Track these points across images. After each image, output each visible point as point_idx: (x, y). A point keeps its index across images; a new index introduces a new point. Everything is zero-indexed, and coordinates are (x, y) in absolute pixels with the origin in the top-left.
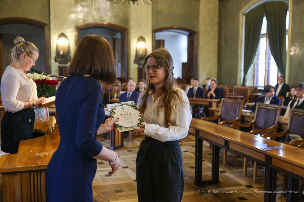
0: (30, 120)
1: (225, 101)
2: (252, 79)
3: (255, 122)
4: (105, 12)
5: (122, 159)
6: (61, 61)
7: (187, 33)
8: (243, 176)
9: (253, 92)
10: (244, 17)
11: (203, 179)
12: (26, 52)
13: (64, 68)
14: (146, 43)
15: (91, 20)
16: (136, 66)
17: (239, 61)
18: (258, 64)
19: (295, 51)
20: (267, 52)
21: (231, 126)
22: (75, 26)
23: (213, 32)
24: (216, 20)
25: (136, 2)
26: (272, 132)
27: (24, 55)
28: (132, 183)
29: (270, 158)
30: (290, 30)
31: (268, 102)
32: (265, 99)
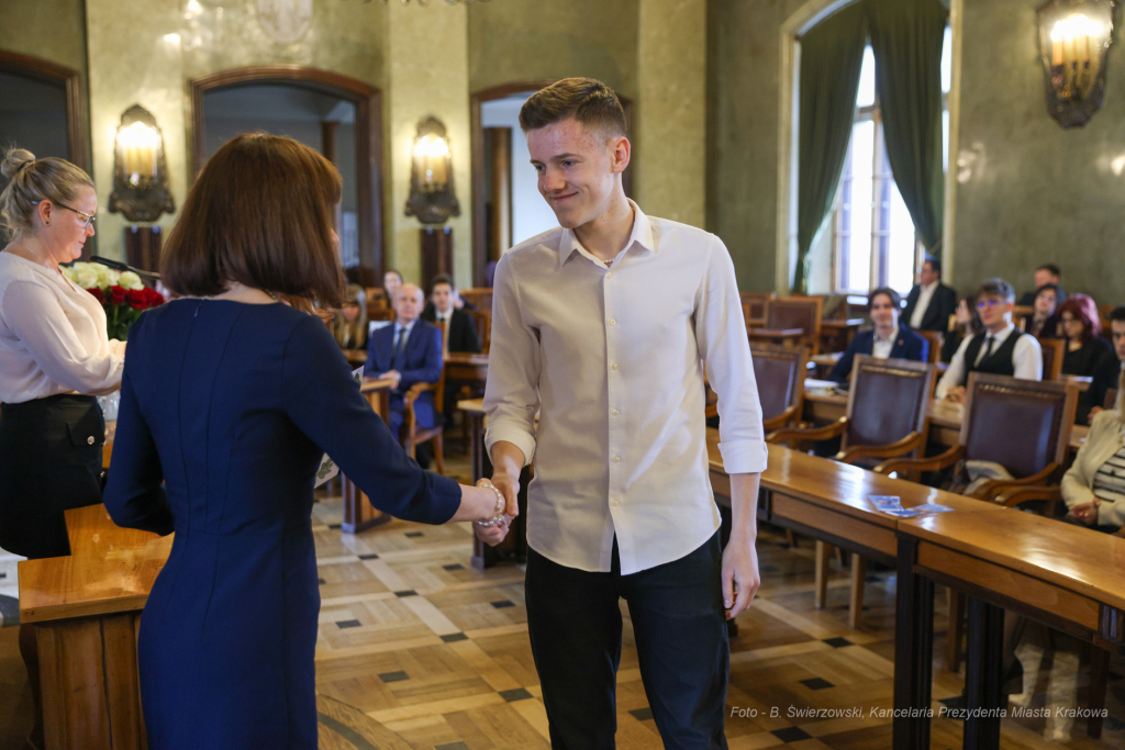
0: (91, 440)
2: (828, 270)
3: (849, 422)
4: (295, 28)
5: (390, 564)
6: (134, 210)
9: (831, 316)
10: (797, 48)
12: (50, 198)
13: (145, 239)
14: (448, 141)
15: (241, 58)
16: (414, 224)
17: (781, 206)
18: (845, 214)
19: (973, 167)
20: (879, 172)
22: (184, 76)
23: (687, 101)
24: (698, 56)
26: (909, 455)
27: (45, 207)
28: (438, 646)
29: (911, 541)
30: (957, 95)
31: (882, 351)
32: (875, 337)
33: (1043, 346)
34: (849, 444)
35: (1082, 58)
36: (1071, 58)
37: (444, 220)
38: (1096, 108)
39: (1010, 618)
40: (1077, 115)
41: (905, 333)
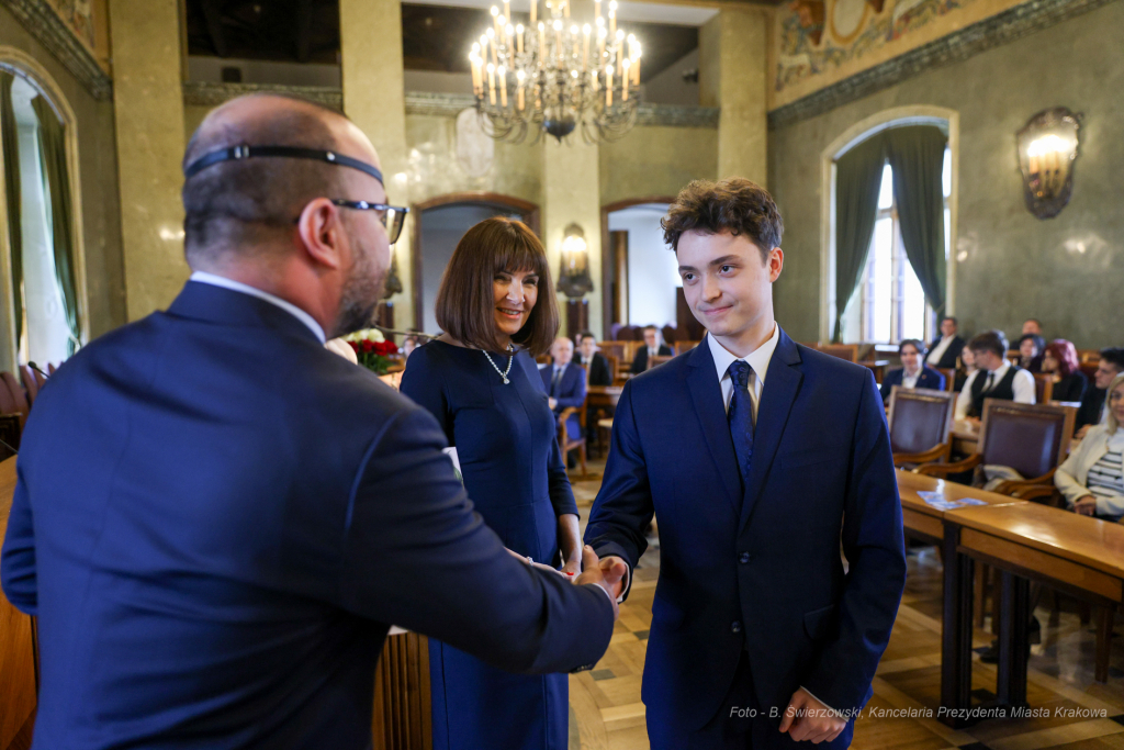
2: (858, 325)
4: (482, 167)
9: (863, 359)
10: (834, 169)
16: (564, 297)
17: (823, 280)
18: (871, 286)
19: (969, 250)
20: (896, 253)
22: (408, 202)
25: (563, 139)
26: (937, 460)
29: (954, 527)
30: (955, 198)
31: (910, 383)
32: (904, 374)
33: (1036, 379)
35: (1053, 167)
36: (1044, 168)
37: (582, 294)
38: (1065, 204)
40: (1050, 209)
41: (926, 371)
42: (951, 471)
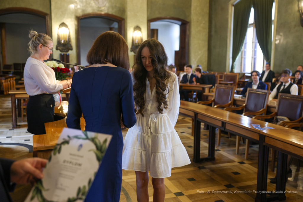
0: (51, 106)
1: (218, 87)
2: (240, 66)
3: (246, 106)
4: (103, 3)
6: (62, 49)
7: (180, 23)
8: (235, 154)
9: (241, 78)
10: (233, 8)
11: (201, 157)
12: (42, 43)
13: (65, 57)
14: (142, 32)
15: (89, 11)
16: (133, 54)
17: (228, 50)
18: (245, 52)
19: (280, 40)
20: (254, 41)
21: (225, 109)
22: (75, 15)
23: (204, 22)
24: (207, 10)
26: (262, 114)
27: (40, 46)
29: (263, 136)
30: (276, 20)
31: (255, 87)
32: (253, 84)
34: (246, 111)
39: (289, 157)
41: (261, 83)
42: (266, 118)
